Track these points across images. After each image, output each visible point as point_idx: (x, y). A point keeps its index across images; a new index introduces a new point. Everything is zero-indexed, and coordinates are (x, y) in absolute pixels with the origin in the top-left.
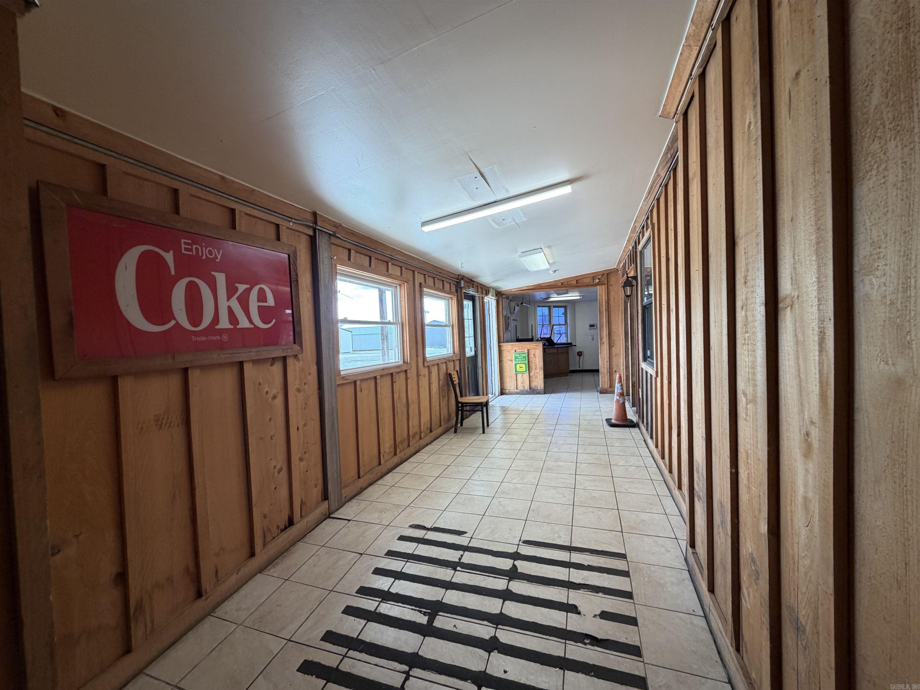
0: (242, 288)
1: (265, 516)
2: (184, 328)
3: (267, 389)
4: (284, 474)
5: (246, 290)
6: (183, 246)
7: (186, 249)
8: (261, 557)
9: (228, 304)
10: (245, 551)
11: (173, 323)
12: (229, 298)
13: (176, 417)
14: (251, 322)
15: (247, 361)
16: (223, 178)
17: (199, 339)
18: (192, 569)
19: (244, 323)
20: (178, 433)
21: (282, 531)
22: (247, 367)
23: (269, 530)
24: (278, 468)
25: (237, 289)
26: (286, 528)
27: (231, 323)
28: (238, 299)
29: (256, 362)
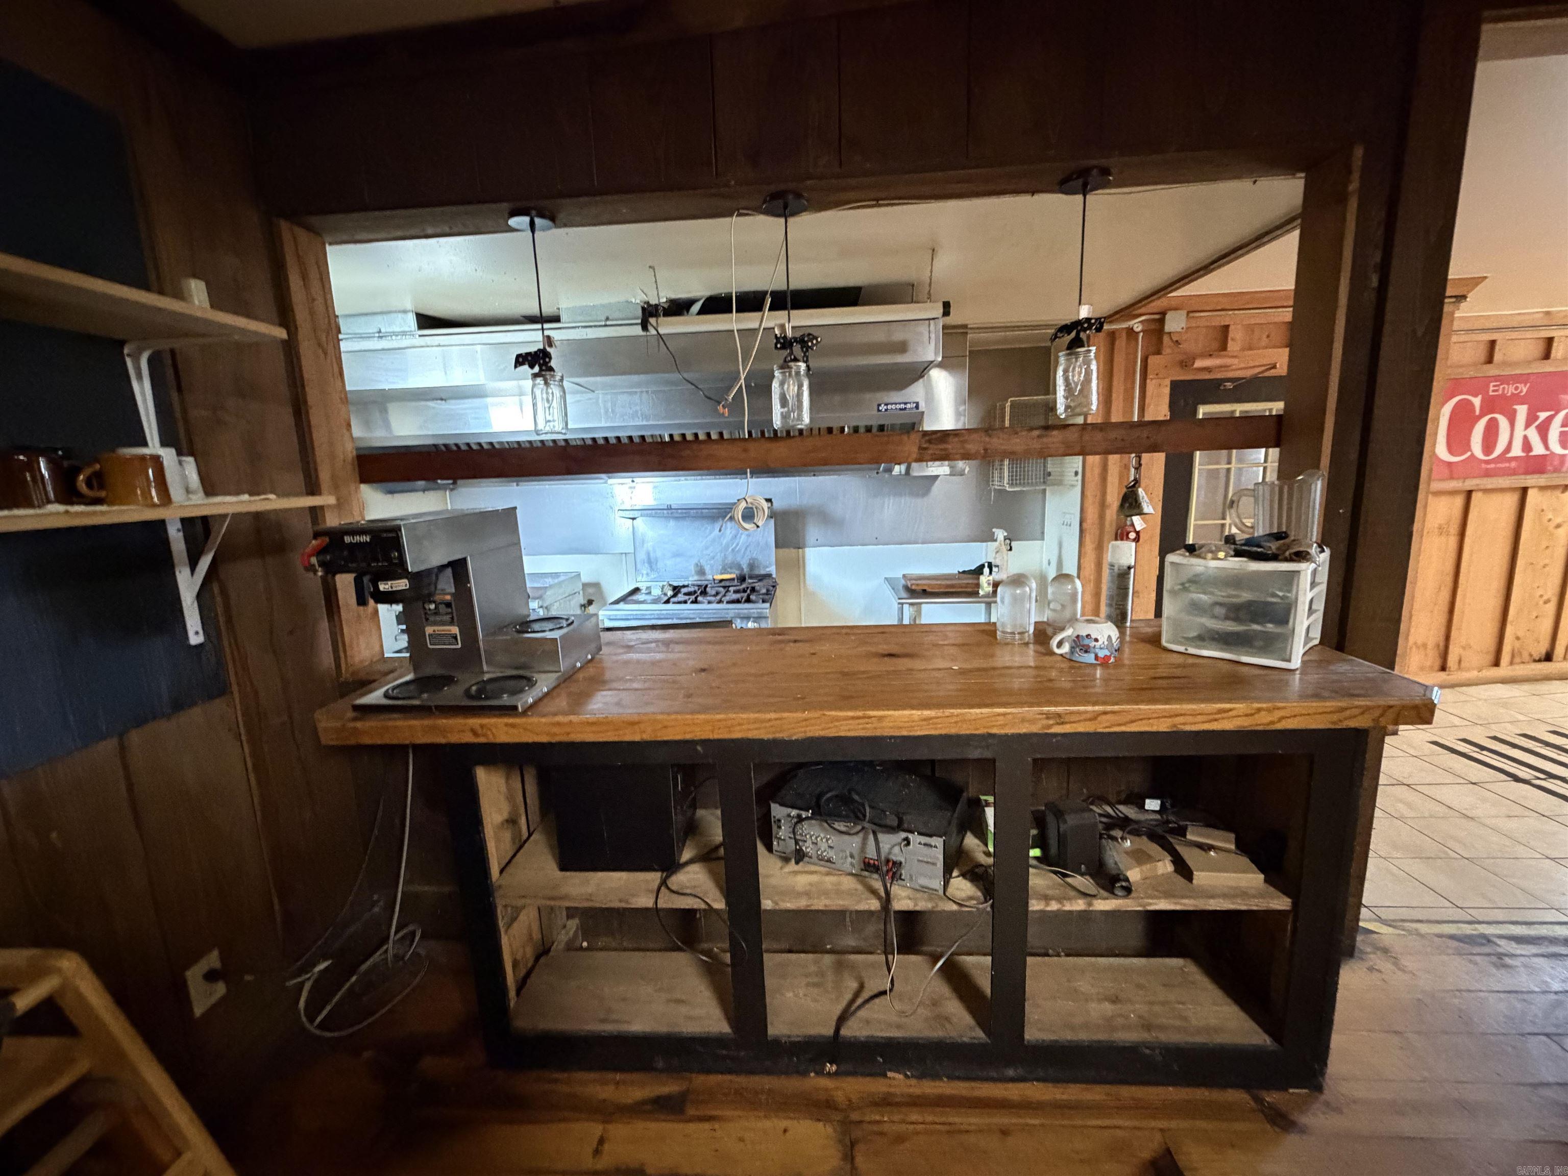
0: (1543, 415)
1: (1518, 638)
2: (1477, 458)
3: (1550, 516)
4: (1551, 608)
5: (1547, 418)
6: (1491, 388)
7: (1494, 391)
8: (1504, 670)
9: (1523, 433)
10: (1490, 658)
11: (1469, 454)
12: (1528, 426)
13: (1454, 529)
14: (1547, 447)
15: (1533, 487)
16: (1548, 313)
17: (1489, 466)
18: (1442, 644)
19: (1538, 449)
20: (1453, 541)
21: (1535, 661)
22: (1531, 492)
23: (1520, 653)
24: (1545, 598)
25: (1537, 418)
26: (1540, 661)
27: (1523, 451)
28: (1538, 427)
29: (1542, 488)
